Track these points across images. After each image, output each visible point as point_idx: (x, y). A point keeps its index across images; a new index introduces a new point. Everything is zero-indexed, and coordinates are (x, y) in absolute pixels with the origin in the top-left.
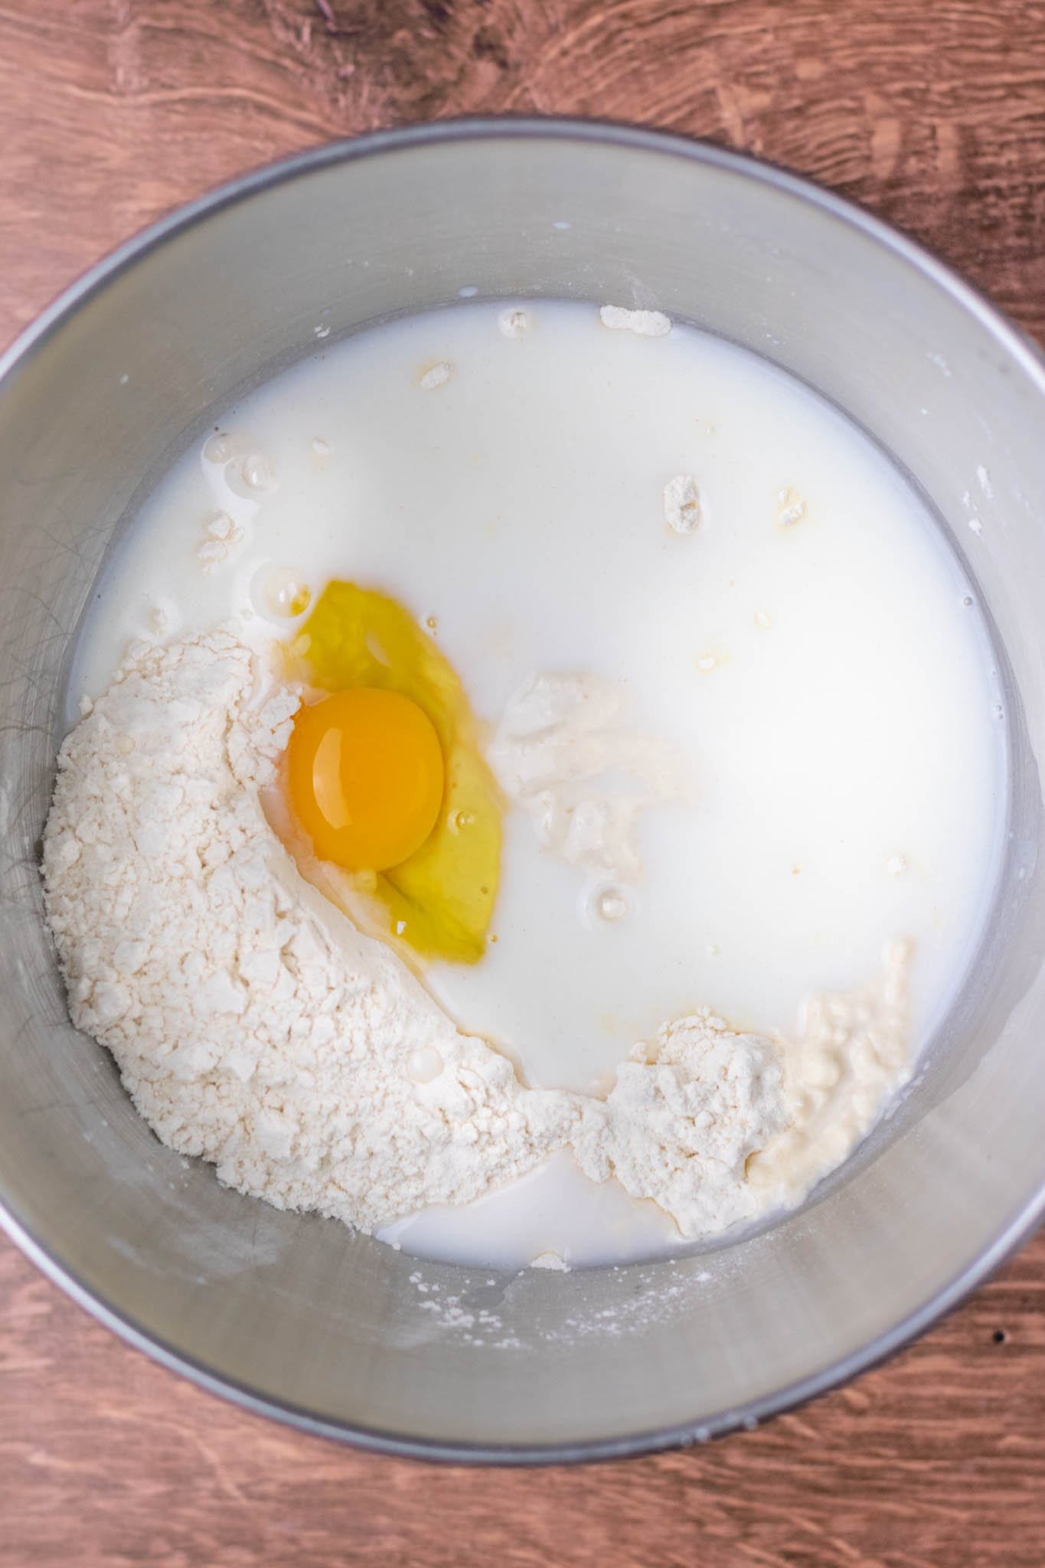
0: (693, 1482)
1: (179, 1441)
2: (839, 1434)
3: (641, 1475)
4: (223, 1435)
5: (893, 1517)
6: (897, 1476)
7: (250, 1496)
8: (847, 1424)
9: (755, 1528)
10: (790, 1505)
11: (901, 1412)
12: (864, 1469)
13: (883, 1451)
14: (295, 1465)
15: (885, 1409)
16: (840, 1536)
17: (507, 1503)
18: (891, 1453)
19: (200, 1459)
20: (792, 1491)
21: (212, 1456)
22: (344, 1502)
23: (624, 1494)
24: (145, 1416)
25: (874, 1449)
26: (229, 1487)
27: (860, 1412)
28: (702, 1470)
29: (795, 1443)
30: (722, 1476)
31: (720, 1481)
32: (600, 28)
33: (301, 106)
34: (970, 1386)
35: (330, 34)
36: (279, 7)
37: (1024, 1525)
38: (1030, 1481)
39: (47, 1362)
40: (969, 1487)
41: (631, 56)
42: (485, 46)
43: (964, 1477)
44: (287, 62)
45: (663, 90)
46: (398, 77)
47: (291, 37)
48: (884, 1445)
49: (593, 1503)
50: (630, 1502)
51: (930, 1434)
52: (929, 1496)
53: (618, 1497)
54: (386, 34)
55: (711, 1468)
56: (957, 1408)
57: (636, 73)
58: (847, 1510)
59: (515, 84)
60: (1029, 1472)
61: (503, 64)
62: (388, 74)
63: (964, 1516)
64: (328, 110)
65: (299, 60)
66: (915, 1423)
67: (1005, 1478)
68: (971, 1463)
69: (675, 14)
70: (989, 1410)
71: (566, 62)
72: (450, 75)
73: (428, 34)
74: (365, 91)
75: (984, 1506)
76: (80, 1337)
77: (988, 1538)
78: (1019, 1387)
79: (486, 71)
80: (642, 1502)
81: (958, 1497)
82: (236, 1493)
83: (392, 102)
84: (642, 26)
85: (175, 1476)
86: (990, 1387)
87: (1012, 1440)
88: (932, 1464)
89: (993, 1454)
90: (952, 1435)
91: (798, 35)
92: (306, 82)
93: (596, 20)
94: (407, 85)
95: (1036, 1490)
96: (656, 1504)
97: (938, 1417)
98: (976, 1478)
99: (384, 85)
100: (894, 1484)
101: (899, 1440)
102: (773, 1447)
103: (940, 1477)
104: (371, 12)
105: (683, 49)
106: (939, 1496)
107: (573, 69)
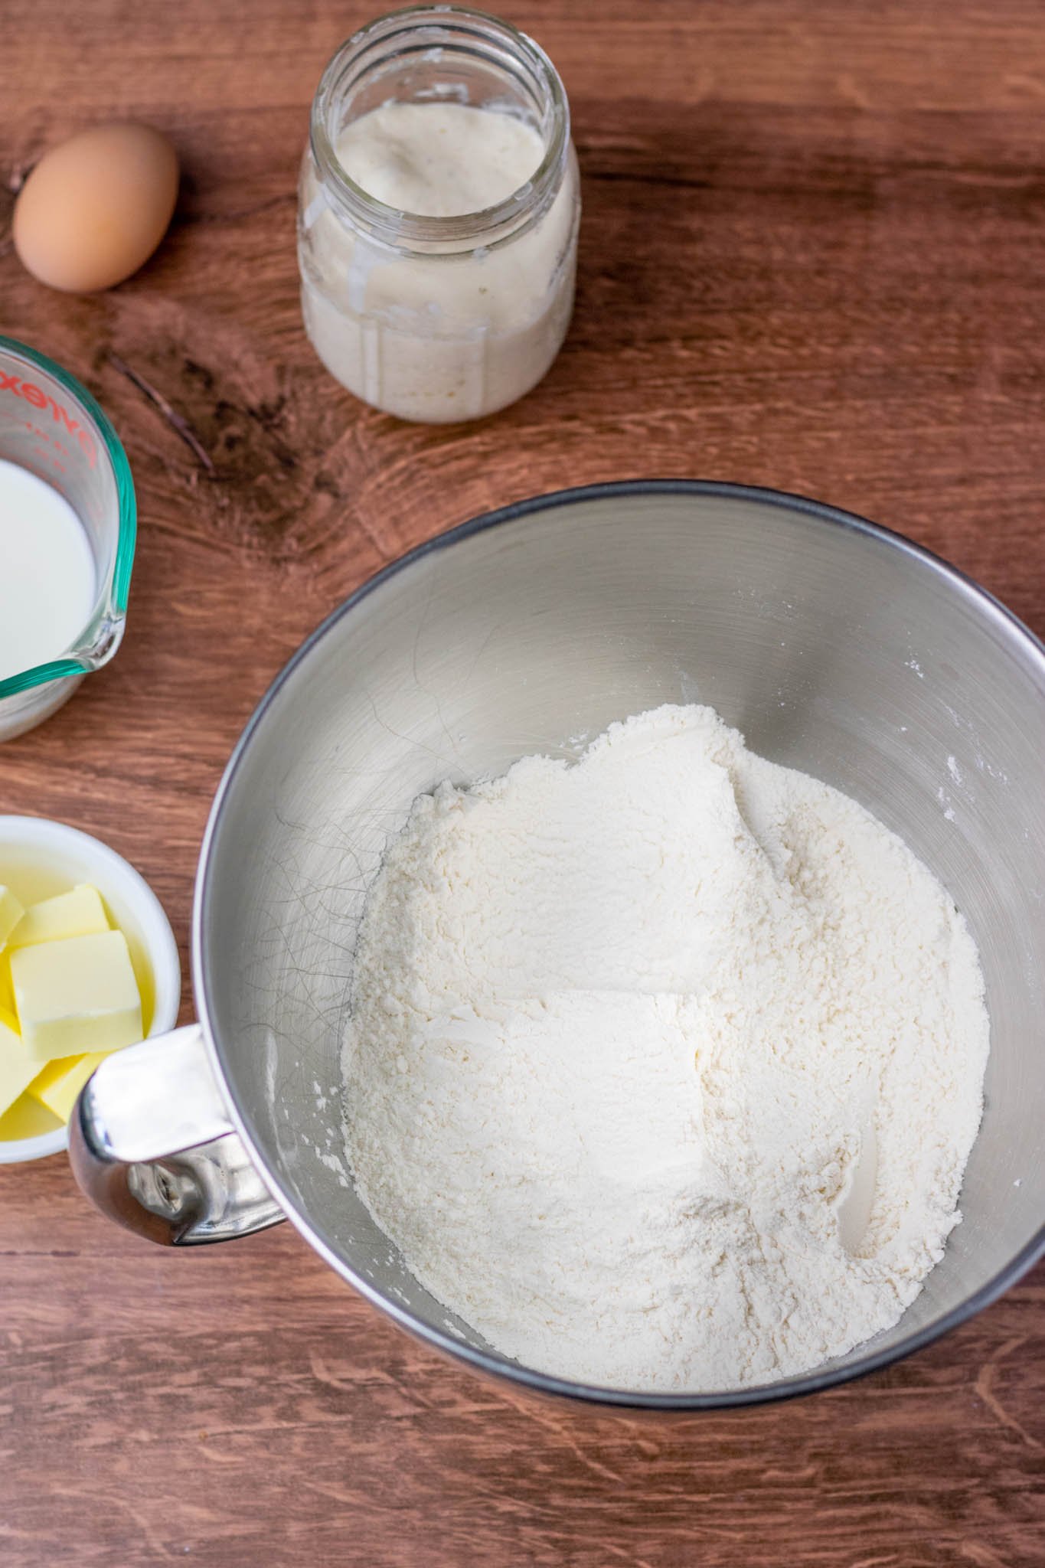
0: (525, 1521)
1: (116, 1510)
2: (636, 1476)
3: (483, 1518)
4: (151, 1504)
5: (683, 1540)
6: (685, 1507)
7: (173, 1553)
8: (643, 1468)
9: (575, 1556)
10: (601, 1536)
11: (685, 1456)
12: (660, 1502)
13: (672, 1488)
14: (211, 1524)
15: (671, 1455)
16: (641, 1558)
17: (379, 1547)
18: (681, 1489)
19: (133, 1524)
20: (603, 1524)
21: (142, 1521)
22: (249, 1553)
23: (470, 1534)
24: (87, 1491)
25: (665, 1487)
26: (157, 1545)
27: (653, 1458)
28: (532, 1511)
29: (603, 1485)
30: (547, 1515)
31: (545, 1519)
32: (404, 469)
33: (191, 527)
34: (736, 1433)
35: (210, 479)
36: (174, 462)
37: (786, 1541)
38: (788, 1505)
39: (10, 1452)
40: (741, 1512)
41: (427, 487)
42: (322, 483)
43: (737, 1506)
44: (181, 499)
45: (451, 508)
46: (261, 506)
47: (183, 482)
48: (673, 1484)
49: (446, 1542)
50: (475, 1540)
51: (708, 1472)
52: (710, 1522)
53: (466, 1536)
54: (251, 478)
55: (538, 1509)
56: (727, 1450)
57: (432, 498)
58: (647, 1536)
59: (344, 509)
60: (788, 1499)
61: (336, 495)
62: (254, 504)
63: (739, 1536)
64: (210, 529)
65: (189, 497)
66: (695, 1464)
67: (768, 1504)
68: (741, 1493)
69: (458, 458)
70: (753, 1451)
71: (381, 492)
72: (298, 503)
73: (281, 477)
74: (238, 516)
75: (754, 1527)
76: (36, 1431)
77: (759, 1553)
78: (775, 1432)
79: (324, 500)
80: (485, 1539)
81: (733, 1522)
82: (163, 1550)
83: (257, 523)
84: (434, 466)
85: (110, 1538)
86: (752, 1433)
87: (772, 1474)
88: (711, 1496)
89: (759, 1486)
90: (726, 1472)
91: (545, 469)
92: (194, 512)
93: (401, 464)
94: (267, 511)
95: (793, 1512)
96: (494, 1540)
97: (714, 1459)
98: (747, 1506)
99: (251, 511)
100: (683, 1514)
101: (683, 1478)
102: (587, 1489)
103: (718, 1506)
104: (240, 464)
105: (463, 481)
106: (718, 1522)
107: (386, 496)
